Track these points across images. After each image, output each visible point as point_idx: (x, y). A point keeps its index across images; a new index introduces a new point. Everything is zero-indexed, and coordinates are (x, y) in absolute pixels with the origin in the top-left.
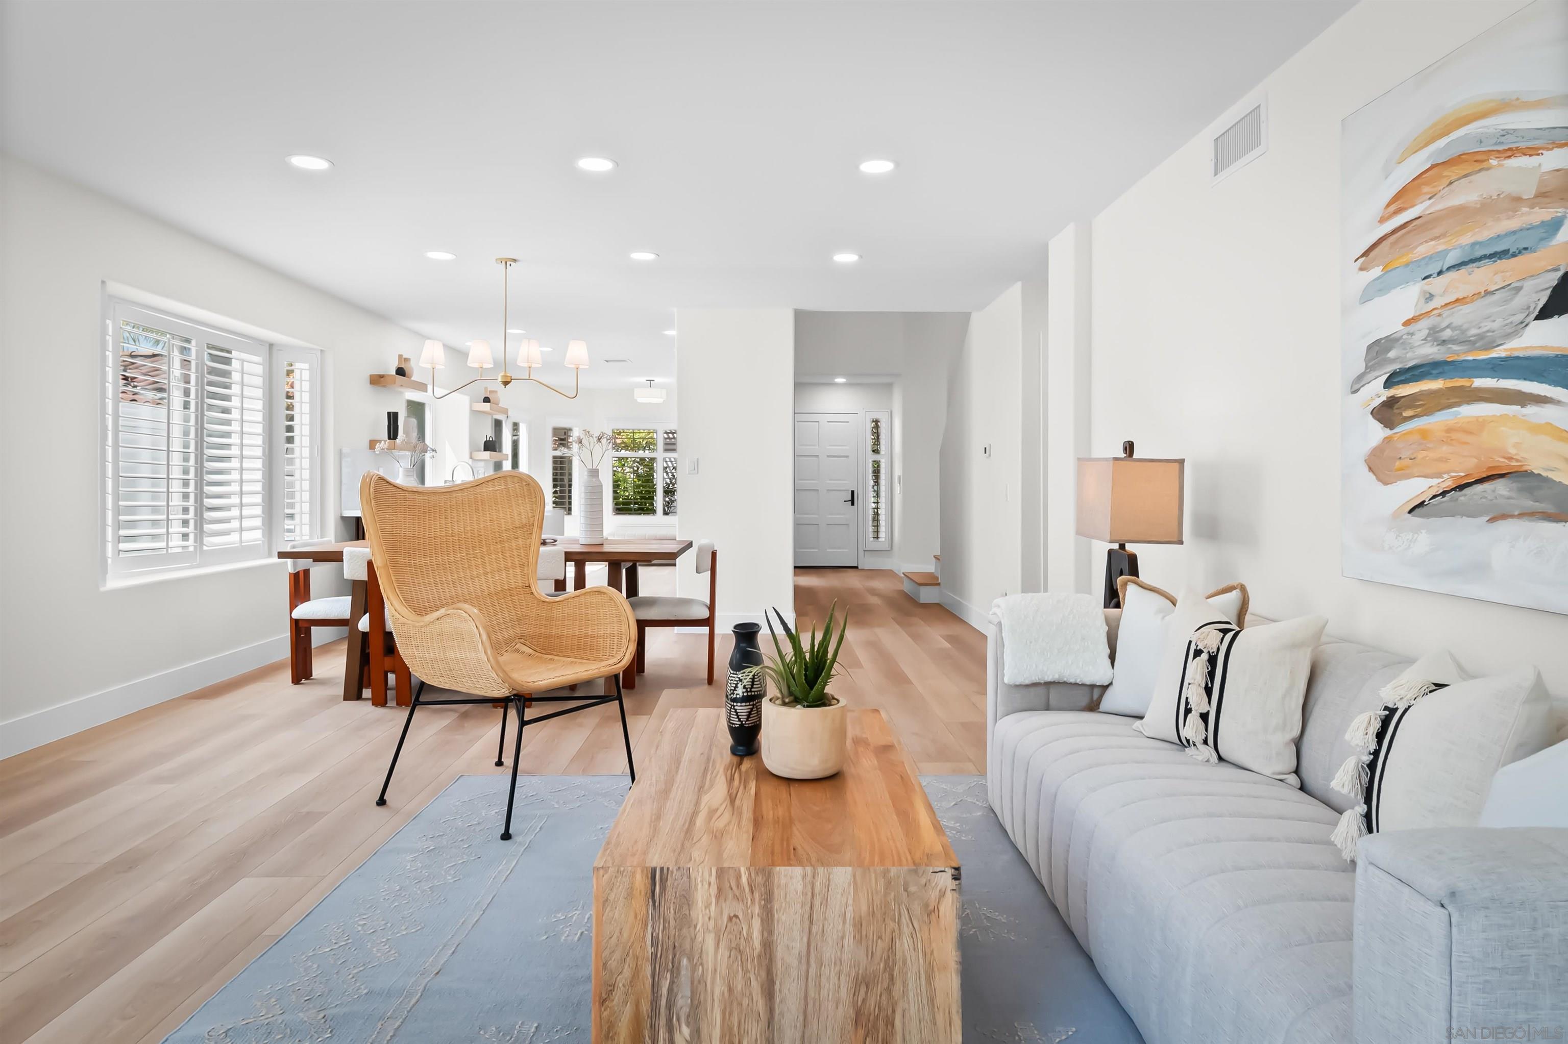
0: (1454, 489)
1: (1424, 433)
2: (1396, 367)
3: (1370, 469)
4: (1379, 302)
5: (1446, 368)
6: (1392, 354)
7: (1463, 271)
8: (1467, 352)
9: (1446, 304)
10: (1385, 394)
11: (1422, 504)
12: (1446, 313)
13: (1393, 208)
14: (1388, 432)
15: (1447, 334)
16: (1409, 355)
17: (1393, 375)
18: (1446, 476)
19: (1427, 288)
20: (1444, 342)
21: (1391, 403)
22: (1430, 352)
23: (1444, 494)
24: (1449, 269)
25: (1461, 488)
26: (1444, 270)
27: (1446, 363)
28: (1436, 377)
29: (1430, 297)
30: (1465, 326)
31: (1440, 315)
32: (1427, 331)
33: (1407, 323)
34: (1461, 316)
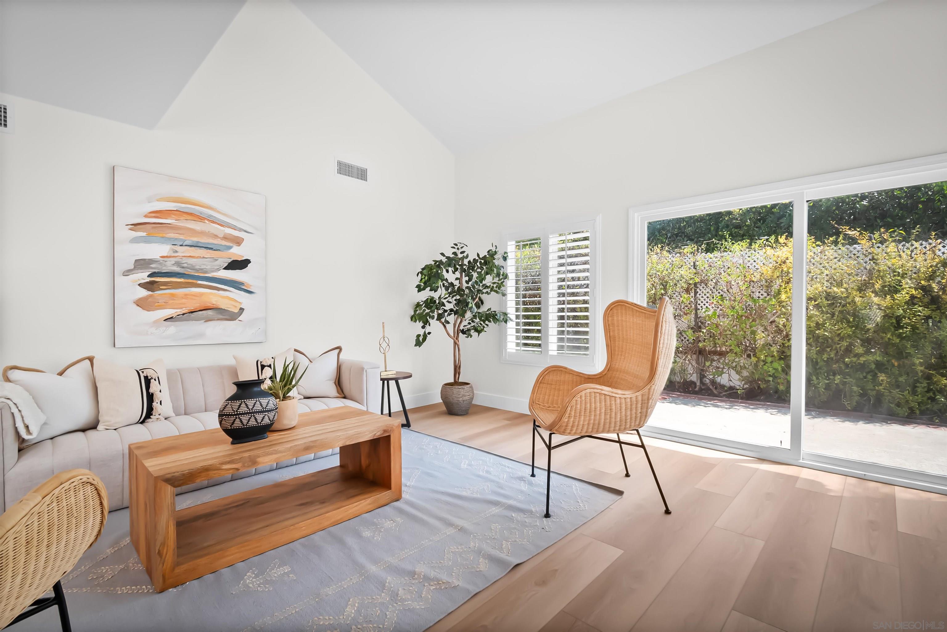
0: (189, 313)
1: (173, 295)
2: (156, 271)
3: (138, 305)
4: (142, 245)
5: (185, 276)
6: (152, 266)
7: (193, 248)
8: (194, 272)
9: (184, 256)
10: (149, 279)
11: (172, 318)
12: (184, 258)
13: (153, 215)
14: (150, 293)
15: (185, 265)
16: (164, 268)
17: (155, 273)
18: (184, 309)
19: (174, 248)
20: (183, 267)
21: (152, 283)
22: (176, 269)
23: (183, 314)
24: (186, 245)
25: (192, 312)
26: (184, 244)
27: (185, 274)
28: (180, 278)
29: (176, 252)
30: (194, 265)
31: (181, 259)
32: (174, 262)
33: (162, 257)
34: (191, 261)
